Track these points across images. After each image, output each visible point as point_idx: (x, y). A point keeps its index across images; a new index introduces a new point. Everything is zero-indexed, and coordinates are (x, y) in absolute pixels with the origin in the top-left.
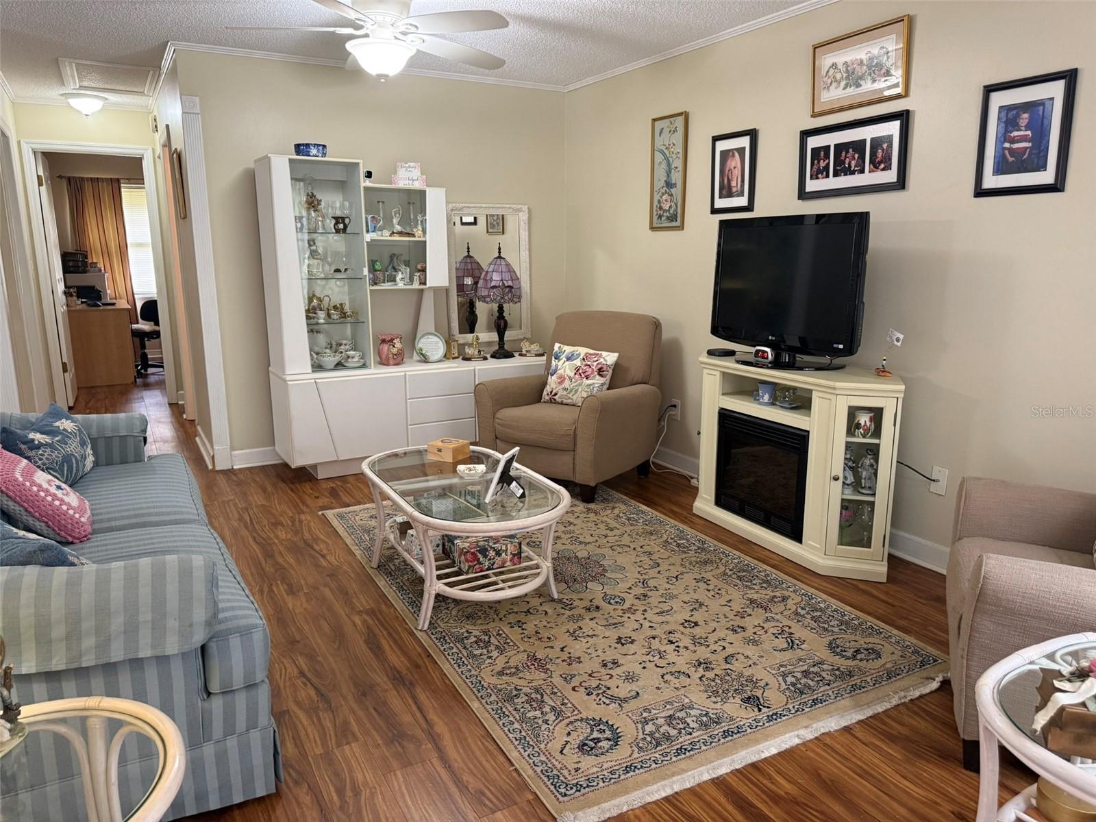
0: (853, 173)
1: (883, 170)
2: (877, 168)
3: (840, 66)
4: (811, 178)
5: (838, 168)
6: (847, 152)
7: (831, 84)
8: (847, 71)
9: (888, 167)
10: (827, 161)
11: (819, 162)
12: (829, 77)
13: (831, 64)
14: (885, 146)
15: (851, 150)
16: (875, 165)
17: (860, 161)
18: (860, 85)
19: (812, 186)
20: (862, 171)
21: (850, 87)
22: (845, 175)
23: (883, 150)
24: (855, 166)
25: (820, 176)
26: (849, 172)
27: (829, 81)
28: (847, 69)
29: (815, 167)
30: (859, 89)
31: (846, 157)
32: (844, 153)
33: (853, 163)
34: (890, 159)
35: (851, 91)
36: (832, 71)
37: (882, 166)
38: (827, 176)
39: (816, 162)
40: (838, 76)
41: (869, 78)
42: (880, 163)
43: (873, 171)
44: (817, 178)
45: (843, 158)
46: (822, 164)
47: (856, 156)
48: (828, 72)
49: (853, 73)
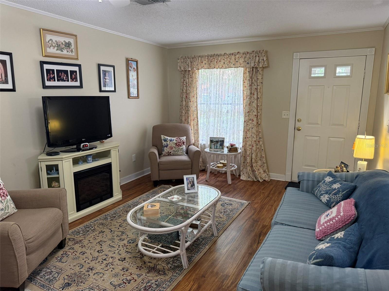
0: (65, 81)
1: (75, 81)
2: (73, 81)
3: (54, 41)
4: (47, 80)
5: (59, 78)
6: (62, 73)
7: (51, 46)
8: (57, 44)
9: (76, 81)
10: (54, 75)
11: (50, 75)
12: (50, 44)
13: (50, 39)
14: (75, 74)
15: (63, 73)
16: (72, 80)
17: (67, 77)
18: (63, 51)
19: (48, 83)
20: (68, 81)
21: (59, 50)
22: (62, 81)
23: (74, 75)
24: (65, 79)
25: (51, 80)
26: (63, 80)
27: (50, 45)
28: (57, 43)
29: (48, 76)
30: (62, 52)
31: (61, 75)
32: (60, 74)
33: (64, 78)
34: (77, 78)
35: (59, 52)
36: (50, 42)
37: (75, 80)
38: (55, 81)
39: (49, 74)
40: (54, 45)
41: (66, 50)
42: (74, 79)
43: (72, 81)
44: (50, 81)
45: (60, 75)
46: (52, 76)
47: (65, 75)
48: (49, 41)
49: (60, 46)
